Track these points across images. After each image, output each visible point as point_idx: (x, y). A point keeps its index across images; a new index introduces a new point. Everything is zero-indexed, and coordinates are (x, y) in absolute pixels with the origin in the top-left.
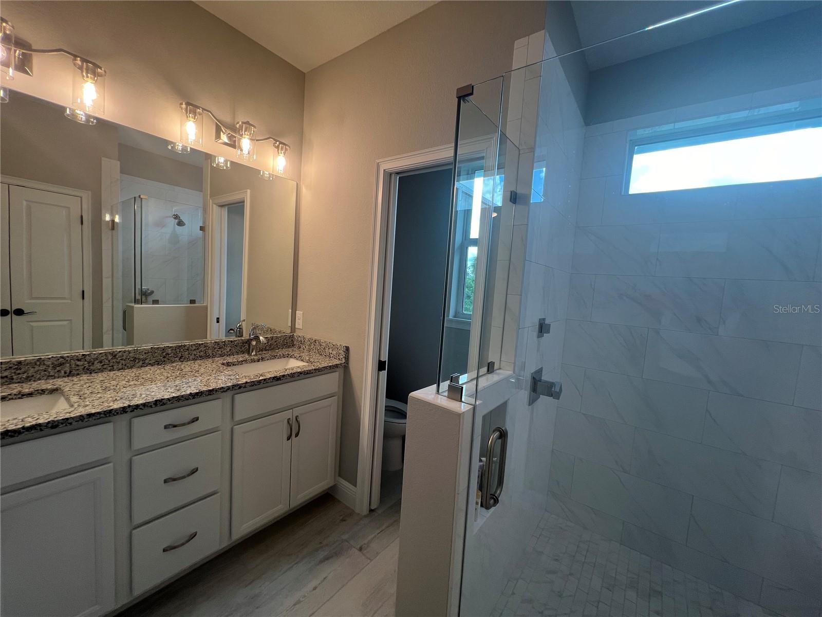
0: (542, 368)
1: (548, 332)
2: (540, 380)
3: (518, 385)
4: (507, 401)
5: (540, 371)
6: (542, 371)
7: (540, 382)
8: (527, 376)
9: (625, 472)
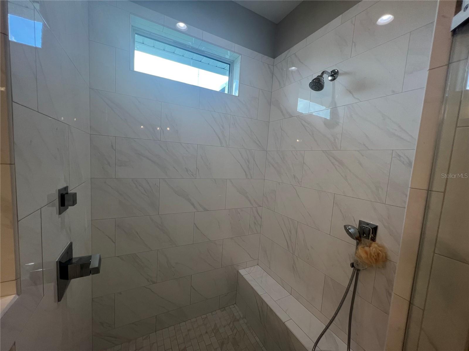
0: (71, 244)
6: (71, 247)
9: (154, 283)
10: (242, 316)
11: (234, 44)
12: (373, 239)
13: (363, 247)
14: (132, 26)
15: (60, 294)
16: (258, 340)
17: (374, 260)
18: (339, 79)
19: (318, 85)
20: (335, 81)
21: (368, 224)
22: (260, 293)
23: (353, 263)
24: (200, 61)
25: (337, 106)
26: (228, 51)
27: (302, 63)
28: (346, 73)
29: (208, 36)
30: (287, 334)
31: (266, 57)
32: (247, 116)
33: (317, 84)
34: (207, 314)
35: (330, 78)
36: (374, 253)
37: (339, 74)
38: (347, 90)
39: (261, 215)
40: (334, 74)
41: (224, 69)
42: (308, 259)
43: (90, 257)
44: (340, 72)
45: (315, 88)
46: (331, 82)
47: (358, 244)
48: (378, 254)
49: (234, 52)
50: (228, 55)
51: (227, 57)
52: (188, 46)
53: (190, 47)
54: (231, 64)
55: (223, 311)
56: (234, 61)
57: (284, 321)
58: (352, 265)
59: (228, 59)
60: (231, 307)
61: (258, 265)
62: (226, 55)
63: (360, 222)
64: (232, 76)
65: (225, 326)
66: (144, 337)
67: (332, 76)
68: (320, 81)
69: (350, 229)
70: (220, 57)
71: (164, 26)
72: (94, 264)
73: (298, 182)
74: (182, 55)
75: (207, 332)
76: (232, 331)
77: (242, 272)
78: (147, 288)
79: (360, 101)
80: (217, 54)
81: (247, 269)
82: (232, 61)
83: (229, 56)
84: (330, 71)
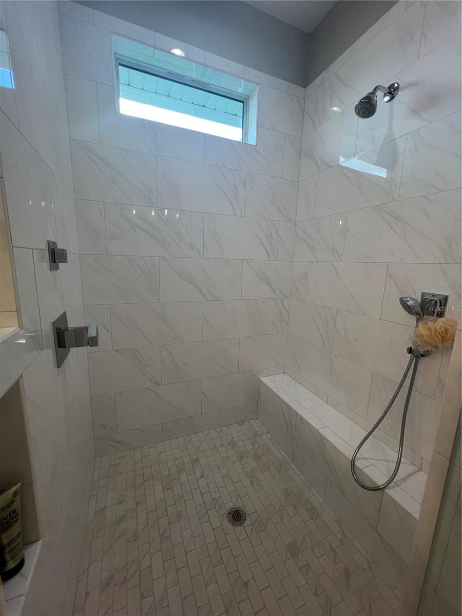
0: (65, 313)
1: (65, 260)
2: (67, 329)
3: (35, 342)
4: (19, 379)
5: (63, 317)
6: (66, 316)
7: (68, 331)
8: (47, 329)
9: (158, 385)
10: (265, 431)
11: (249, 68)
12: (441, 315)
13: (426, 324)
14: (115, 53)
15: (60, 362)
16: (285, 456)
17: (440, 337)
18: (400, 95)
19: (368, 107)
20: (394, 100)
21: (434, 295)
22: (287, 401)
23: (411, 348)
24: (204, 106)
25: (396, 137)
26: (243, 80)
27: (346, 85)
28: (410, 85)
29: (212, 59)
30: (322, 441)
31: (293, 86)
32: (268, 174)
33: (367, 105)
34: (222, 428)
35: (387, 98)
36: (440, 329)
37: (400, 90)
38: (412, 110)
39: (288, 310)
40: (392, 92)
41: (236, 115)
42: (350, 355)
43: (86, 328)
44: (401, 85)
45: (364, 113)
46: (389, 103)
47: (418, 320)
48: (446, 330)
49: (249, 81)
50: (240, 89)
51: (240, 90)
52: (186, 78)
53: (190, 79)
54: (244, 102)
55: (242, 425)
56: (249, 96)
57: (317, 428)
58: (410, 351)
59: (241, 94)
60: (252, 421)
61: (284, 373)
62: (239, 88)
63: (423, 294)
64: (247, 119)
65: (244, 440)
66: (150, 446)
67: (390, 93)
68: (371, 100)
69: (408, 301)
70: (230, 92)
71: (154, 48)
72: (92, 333)
73: (339, 257)
74: (180, 99)
75: (222, 445)
76: (254, 446)
77: (265, 380)
78: (150, 390)
79: (429, 123)
80: (226, 87)
81: (271, 377)
82: (247, 97)
83: (242, 89)
84: (387, 86)
